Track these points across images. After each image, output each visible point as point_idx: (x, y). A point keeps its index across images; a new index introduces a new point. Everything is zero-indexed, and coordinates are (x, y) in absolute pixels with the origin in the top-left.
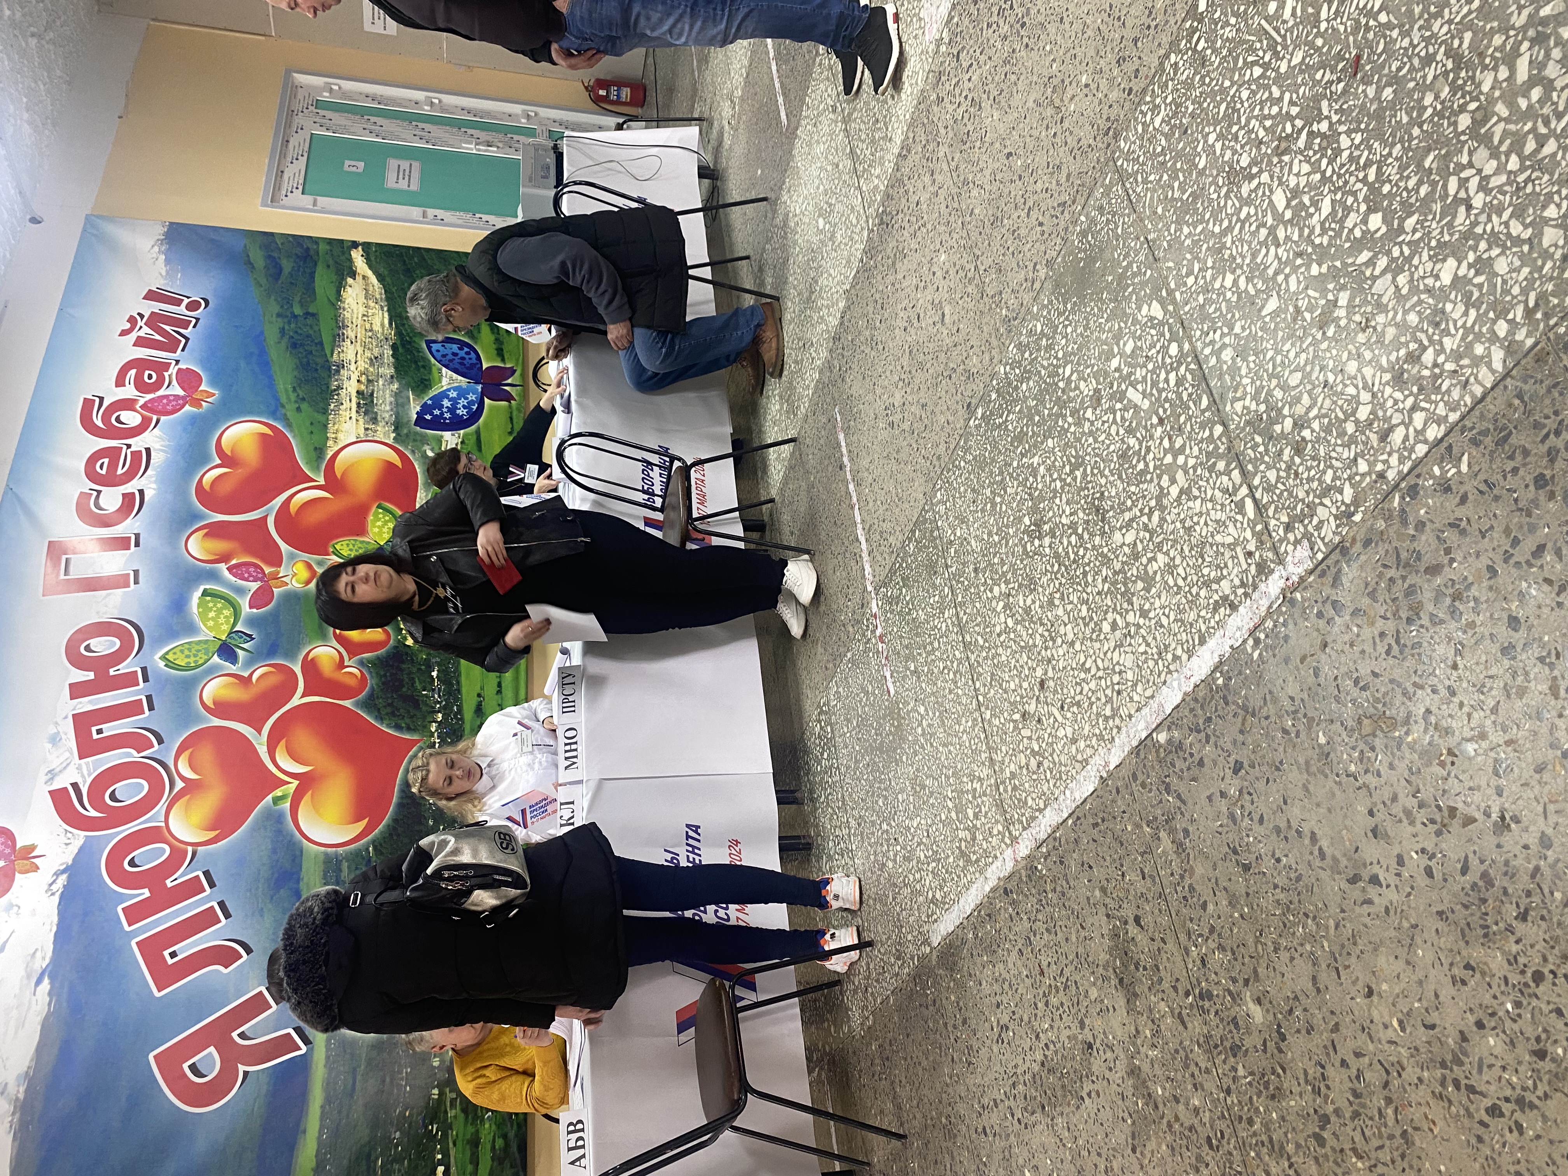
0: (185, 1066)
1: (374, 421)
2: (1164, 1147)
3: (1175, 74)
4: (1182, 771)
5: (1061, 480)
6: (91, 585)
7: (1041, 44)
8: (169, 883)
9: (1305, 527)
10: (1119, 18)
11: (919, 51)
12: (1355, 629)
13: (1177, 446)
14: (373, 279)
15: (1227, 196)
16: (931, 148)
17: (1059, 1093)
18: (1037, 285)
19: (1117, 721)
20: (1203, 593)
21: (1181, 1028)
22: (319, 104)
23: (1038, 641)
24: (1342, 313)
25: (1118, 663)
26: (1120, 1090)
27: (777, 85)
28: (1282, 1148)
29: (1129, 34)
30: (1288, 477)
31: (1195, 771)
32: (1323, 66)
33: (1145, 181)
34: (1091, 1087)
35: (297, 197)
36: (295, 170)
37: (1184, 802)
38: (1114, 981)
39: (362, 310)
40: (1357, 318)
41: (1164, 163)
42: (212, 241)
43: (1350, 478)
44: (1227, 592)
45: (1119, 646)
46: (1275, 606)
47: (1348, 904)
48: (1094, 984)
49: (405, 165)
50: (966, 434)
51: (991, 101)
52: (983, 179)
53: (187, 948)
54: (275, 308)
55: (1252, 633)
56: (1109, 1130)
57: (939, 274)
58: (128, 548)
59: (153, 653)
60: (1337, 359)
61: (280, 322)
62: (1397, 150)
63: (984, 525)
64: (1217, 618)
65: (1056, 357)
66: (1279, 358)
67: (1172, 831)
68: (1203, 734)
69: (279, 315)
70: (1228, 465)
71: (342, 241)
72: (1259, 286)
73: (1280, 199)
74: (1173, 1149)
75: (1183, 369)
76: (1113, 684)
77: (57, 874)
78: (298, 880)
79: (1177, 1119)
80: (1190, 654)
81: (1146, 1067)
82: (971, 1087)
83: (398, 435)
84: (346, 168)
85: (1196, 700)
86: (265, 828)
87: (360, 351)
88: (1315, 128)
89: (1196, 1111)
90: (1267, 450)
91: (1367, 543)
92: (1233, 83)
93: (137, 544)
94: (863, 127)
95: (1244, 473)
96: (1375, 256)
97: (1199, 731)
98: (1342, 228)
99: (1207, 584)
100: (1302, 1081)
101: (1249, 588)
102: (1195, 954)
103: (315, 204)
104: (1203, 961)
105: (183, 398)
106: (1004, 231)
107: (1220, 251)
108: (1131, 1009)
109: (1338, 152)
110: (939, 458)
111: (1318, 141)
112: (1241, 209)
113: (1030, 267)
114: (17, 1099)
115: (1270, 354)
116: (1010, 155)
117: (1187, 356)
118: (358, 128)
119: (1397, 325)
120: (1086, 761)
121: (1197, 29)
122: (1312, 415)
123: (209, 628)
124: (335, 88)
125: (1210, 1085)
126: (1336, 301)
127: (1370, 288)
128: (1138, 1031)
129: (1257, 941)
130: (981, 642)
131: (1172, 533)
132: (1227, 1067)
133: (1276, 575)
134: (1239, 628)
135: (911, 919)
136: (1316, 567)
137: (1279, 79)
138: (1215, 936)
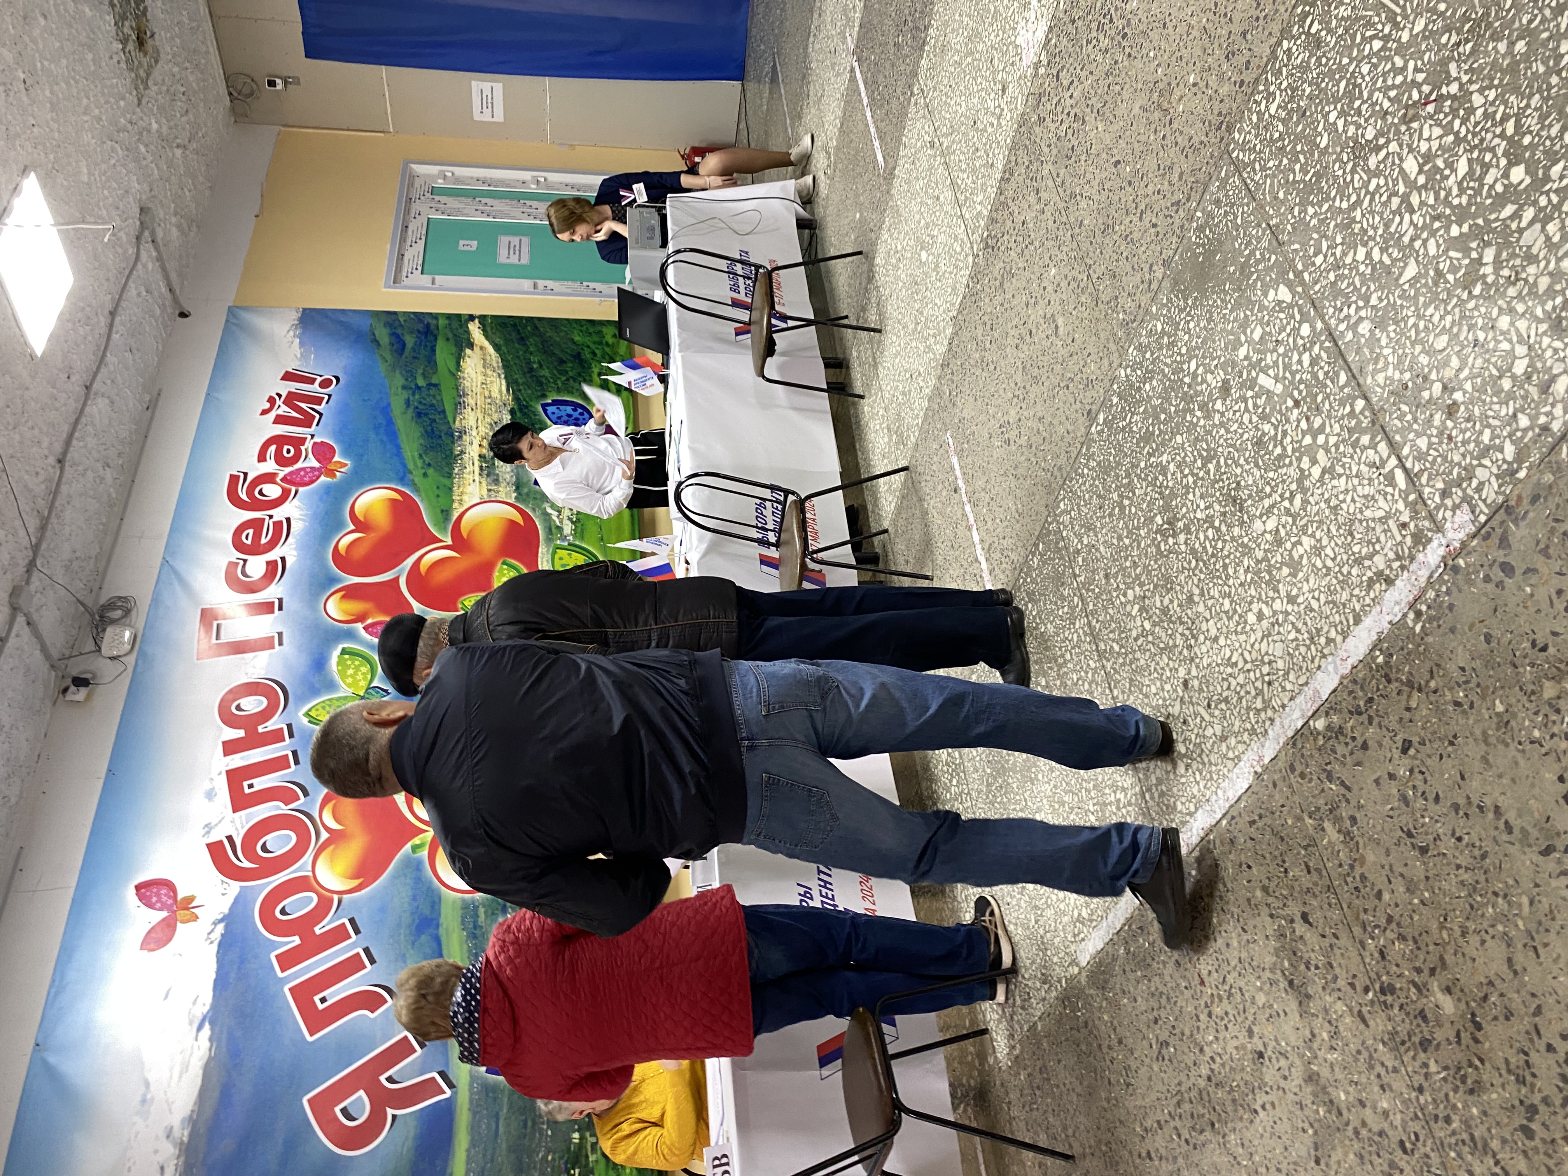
0: (337, 1110)
1: (496, 482)
2: (1352, 1156)
3: (1289, 60)
4: (1344, 756)
5: (1193, 475)
6: (240, 648)
7: (1144, 51)
8: (318, 930)
9: (1464, 491)
10: (1225, 15)
11: (1016, 77)
12: (1528, 589)
13: (1316, 425)
14: (490, 349)
15: (1353, 171)
16: (1034, 168)
17: (1230, 1109)
18: (1154, 286)
19: (1270, 713)
20: (1354, 571)
21: (1362, 1026)
22: (433, 191)
23: (1179, 641)
24: (1488, 270)
25: (1267, 653)
26: (1297, 1099)
27: (873, 130)
28: (1486, 1145)
29: (1237, 28)
30: (1441, 443)
31: (1359, 755)
32: (1448, 29)
33: (1263, 169)
34: (1265, 1098)
35: (418, 278)
36: (414, 253)
37: (1348, 789)
38: (1283, 984)
39: (481, 378)
40: (1506, 272)
41: (1283, 148)
42: (342, 323)
43: (1510, 436)
44: (1381, 567)
45: (1266, 635)
46: (1437, 575)
47: (1541, 878)
48: (1261, 989)
49: (515, 240)
50: (1088, 440)
51: (1095, 114)
52: (1091, 191)
53: (336, 993)
54: (399, 381)
55: (1411, 606)
56: (1288, 1143)
57: (1050, 288)
58: (273, 612)
59: (297, 710)
60: (1486, 316)
61: (405, 395)
62: (1536, 100)
63: (1114, 529)
64: (1372, 595)
65: (1180, 354)
66: (1422, 325)
67: (1337, 820)
68: (1365, 716)
69: (404, 387)
70: (1372, 439)
71: (459, 316)
72: (1394, 255)
73: (1411, 165)
74: (1362, 1157)
75: (1316, 348)
76: (1262, 675)
77: (215, 924)
78: (438, 926)
79: (1364, 1124)
80: (1345, 635)
81: (1325, 1073)
82: (1131, 1109)
83: (519, 494)
84: (461, 248)
85: (1355, 682)
86: (405, 876)
87: (481, 417)
88: (1444, 90)
89: (1386, 1114)
90: (1415, 420)
91: (1535, 499)
92: (1351, 60)
93: (280, 608)
94: (962, 158)
95: (1391, 443)
96: (1521, 208)
97: (1360, 713)
98: (1482, 185)
99: (1359, 561)
100: (1503, 1072)
101: (1405, 560)
102: (1372, 947)
103: (433, 283)
104: (1382, 953)
105: (319, 469)
106: (1116, 237)
107: (1349, 226)
108: (1304, 1013)
109: (1472, 110)
110: (1060, 469)
111: (1449, 103)
112: (1369, 181)
113: (1146, 269)
114: (182, 1143)
115: (1411, 321)
116: (1118, 162)
117: (1320, 334)
118: (470, 209)
119: (1551, 274)
120: (1238, 757)
121: (1309, 13)
122: (1462, 376)
123: (349, 685)
124: (449, 174)
125: (1399, 1084)
126: (1481, 257)
127: (1518, 241)
128: (1313, 1035)
129: (1442, 927)
130: (1116, 648)
131: (1317, 513)
132: (1417, 1064)
133: (1435, 543)
134: (1397, 603)
135: (1057, 940)
136: (1479, 531)
137: (1401, 50)
138: (1394, 925)
